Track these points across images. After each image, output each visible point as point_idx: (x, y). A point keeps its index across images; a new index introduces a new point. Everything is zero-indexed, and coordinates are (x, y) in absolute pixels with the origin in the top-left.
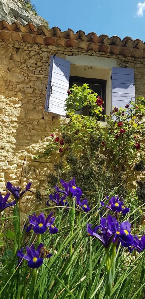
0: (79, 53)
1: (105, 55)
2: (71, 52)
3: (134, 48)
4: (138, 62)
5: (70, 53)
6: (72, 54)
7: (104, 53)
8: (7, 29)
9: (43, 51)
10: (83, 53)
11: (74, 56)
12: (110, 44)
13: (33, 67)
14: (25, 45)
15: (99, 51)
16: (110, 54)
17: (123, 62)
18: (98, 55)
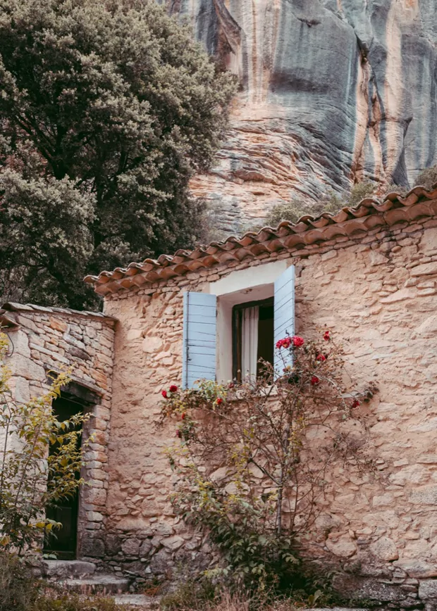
0: (230, 270)
1: (269, 257)
2: (217, 273)
3: (306, 231)
4: (326, 249)
5: (216, 277)
6: (218, 277)
7: (266, 256)
8: (128, 276)
9: (180, 287)
10: (234, 269)
11: (223, 279)
12: (267, 240)
13: (171, 319)
14: (156, 286)
15: (257, 255)
16: (275, 254)
17: (299, 259)
18: (257, 262)
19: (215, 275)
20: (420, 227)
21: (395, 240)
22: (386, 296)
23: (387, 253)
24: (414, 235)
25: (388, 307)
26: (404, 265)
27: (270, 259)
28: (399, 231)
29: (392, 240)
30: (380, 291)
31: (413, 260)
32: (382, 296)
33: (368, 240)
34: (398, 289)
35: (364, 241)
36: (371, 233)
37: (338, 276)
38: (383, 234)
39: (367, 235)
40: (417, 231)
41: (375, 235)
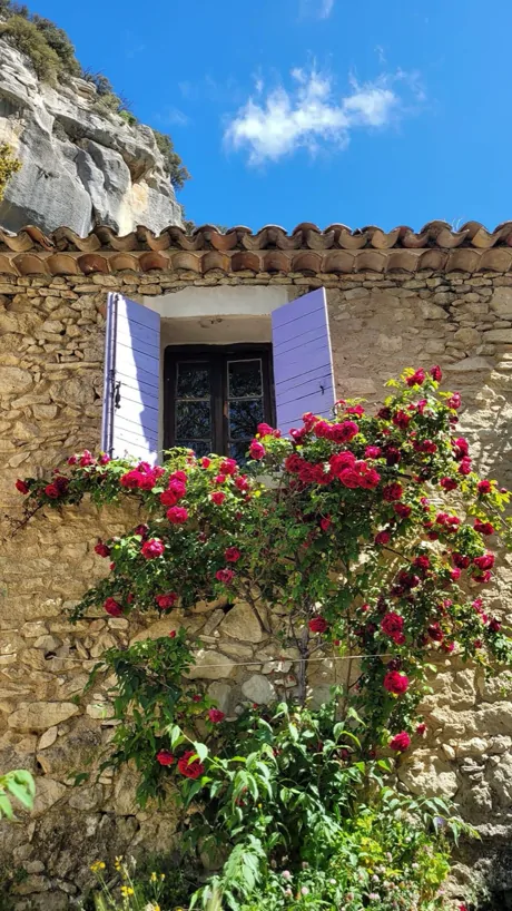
0: (180, 283)
1: (254, 278)
2: (158, 284)
3: (330, 248)
4: (348, 285)
5: (154, 289)
6: (160, 291)
7: (252, 274)
9: (79, 294)
10: (191, 283)
11: (168, 295)
12: (262, 249)
13: (54, 343)
14: (27, 284)
15: (235, 270)
16: (267, 275)
17: (307, 290)
18: (235, 281)
19: (153, 287)
20: (489, 282)
21: (454, 292)
22: (451, 363)
23: (446, 307)
24: (482, 291)
25: (455, 378)
26: (474, 325)
27: (256, 281)
28: (460, 282)
29: (450, 291)
30: (443, 353)
31: (485, 322)
32: (445, 362)
33: (415, 284)
34: (467, 356)
35: (408, 285)
36: (419, 276)
37: (372, 324)
38: (438, 282)
39: (413, 278)
40: (484, 286)
41: (424, 280)
